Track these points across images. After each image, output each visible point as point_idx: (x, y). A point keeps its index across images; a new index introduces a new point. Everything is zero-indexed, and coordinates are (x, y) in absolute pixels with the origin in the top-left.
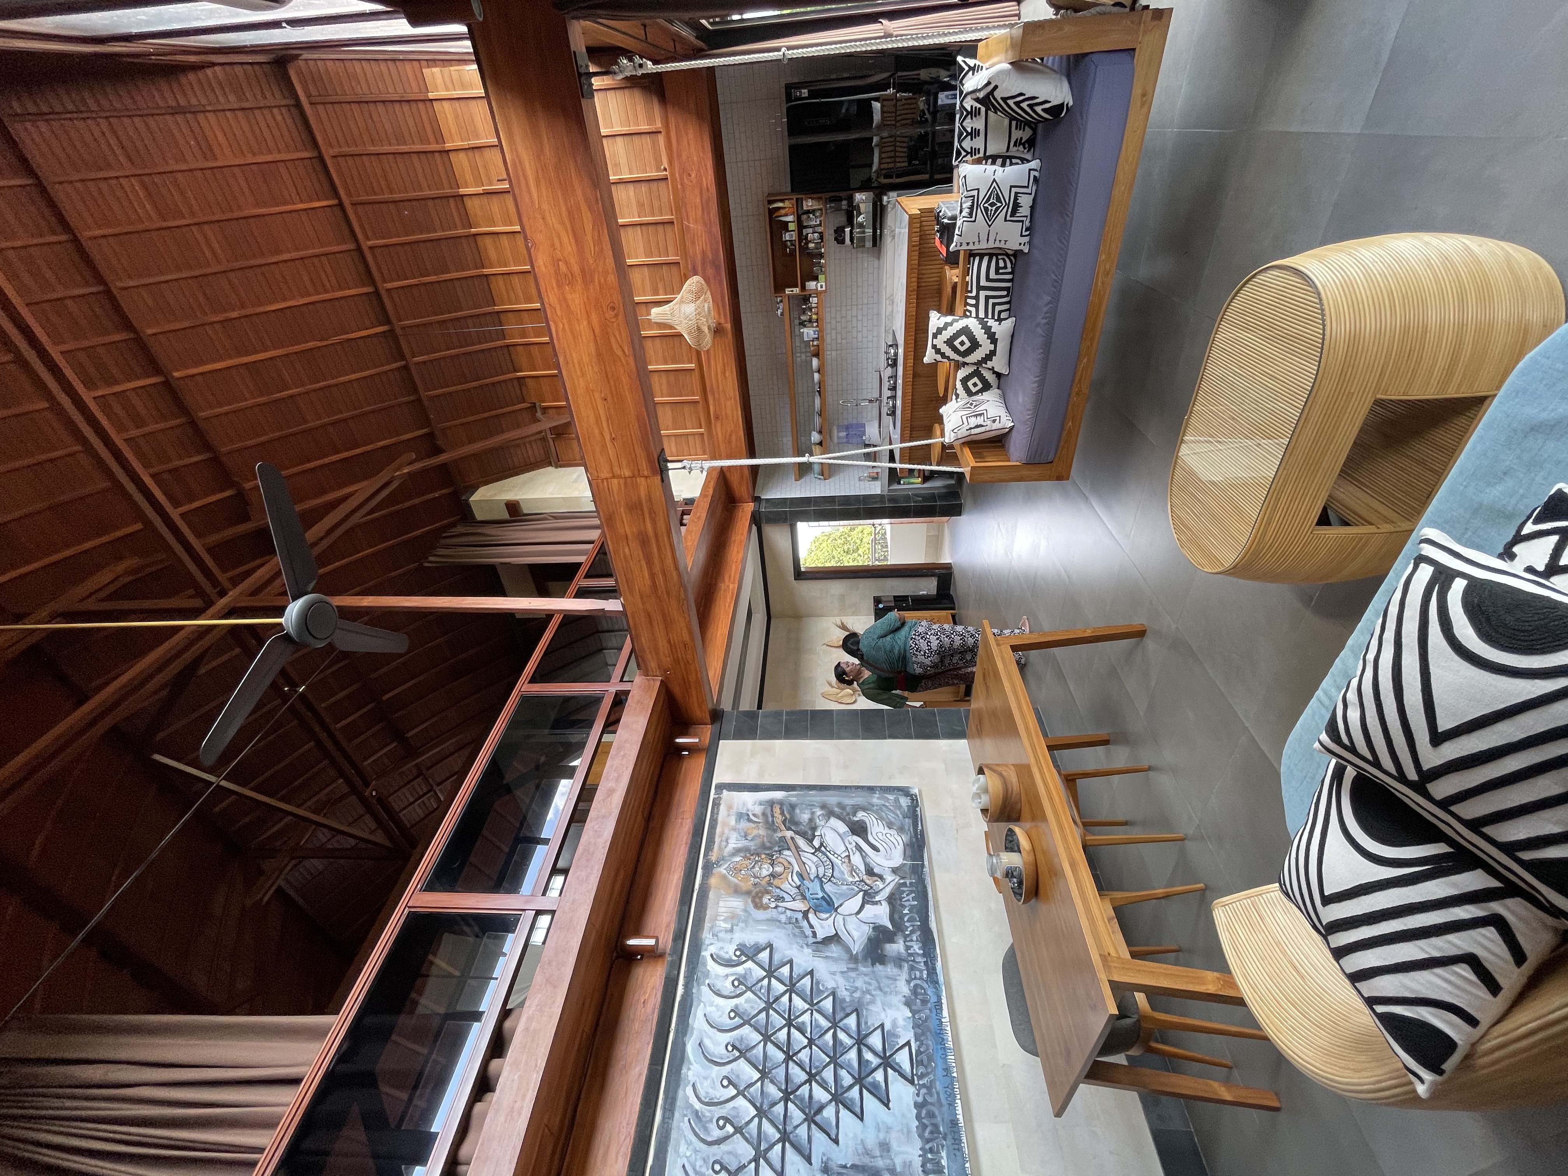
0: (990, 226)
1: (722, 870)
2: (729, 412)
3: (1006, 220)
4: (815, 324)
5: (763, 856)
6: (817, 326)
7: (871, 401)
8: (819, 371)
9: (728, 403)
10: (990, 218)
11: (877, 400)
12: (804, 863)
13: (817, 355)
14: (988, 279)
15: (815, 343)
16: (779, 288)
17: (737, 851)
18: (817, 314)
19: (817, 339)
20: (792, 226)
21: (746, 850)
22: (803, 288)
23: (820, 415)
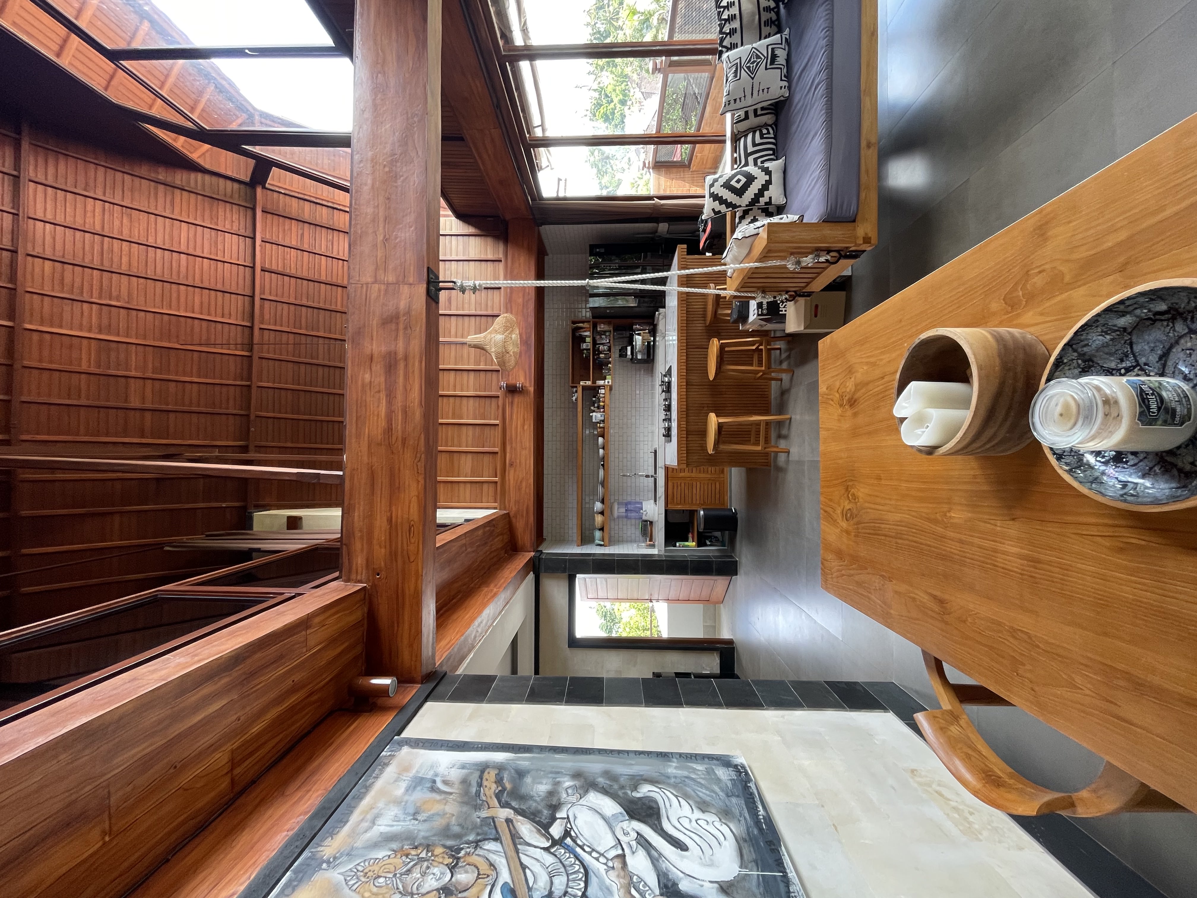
0: (753, 78)
1: (335, 875)
2: (523, 461)
3: (766, 69)
4: (602, 410)
5: (439, 850)
6: (604, 412)
7: (647, 476)
8: (603, 448)
9: (524, 452)
10: (752, 73)
11: (652, 476)
12: (524, 867)
13: (603, 436)
14: (754, 145)
15: (601, 425)
16: (575, 381)
17: (389, 838)
18: (604, 402)
19: (603, 421)
20: (588, 340)
21: (407, 837)
22: (594, 382)
23: (603, 486)
